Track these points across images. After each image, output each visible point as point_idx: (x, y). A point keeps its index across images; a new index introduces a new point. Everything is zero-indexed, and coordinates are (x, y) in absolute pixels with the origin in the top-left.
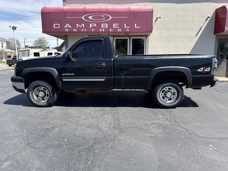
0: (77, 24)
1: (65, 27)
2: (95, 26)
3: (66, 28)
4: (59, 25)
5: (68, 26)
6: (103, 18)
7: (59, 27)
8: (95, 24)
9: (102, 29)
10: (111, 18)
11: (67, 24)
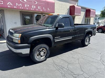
0: (17, 4)
1: (7, 4)
2: (28, 6)
3: (9, 5)
4: (2, 2)
5: (10, 3)
6: (33, 2)
7: (2, 3)
8: (28, 5)
9: (32, 8)
10: (37, 3)
11: (9, 3)
